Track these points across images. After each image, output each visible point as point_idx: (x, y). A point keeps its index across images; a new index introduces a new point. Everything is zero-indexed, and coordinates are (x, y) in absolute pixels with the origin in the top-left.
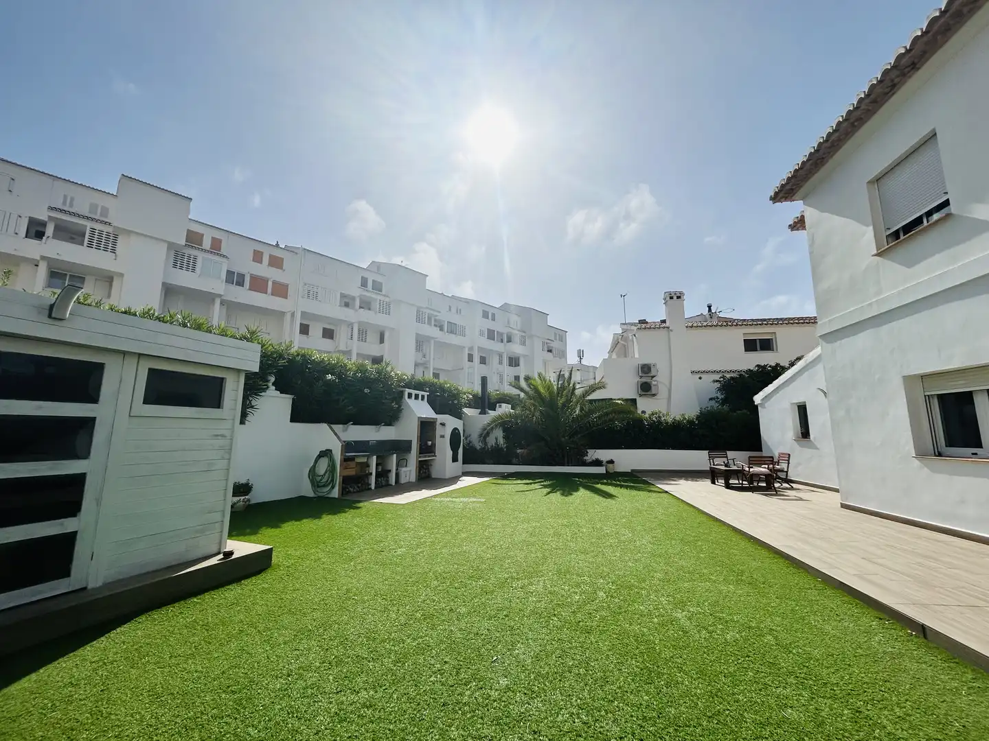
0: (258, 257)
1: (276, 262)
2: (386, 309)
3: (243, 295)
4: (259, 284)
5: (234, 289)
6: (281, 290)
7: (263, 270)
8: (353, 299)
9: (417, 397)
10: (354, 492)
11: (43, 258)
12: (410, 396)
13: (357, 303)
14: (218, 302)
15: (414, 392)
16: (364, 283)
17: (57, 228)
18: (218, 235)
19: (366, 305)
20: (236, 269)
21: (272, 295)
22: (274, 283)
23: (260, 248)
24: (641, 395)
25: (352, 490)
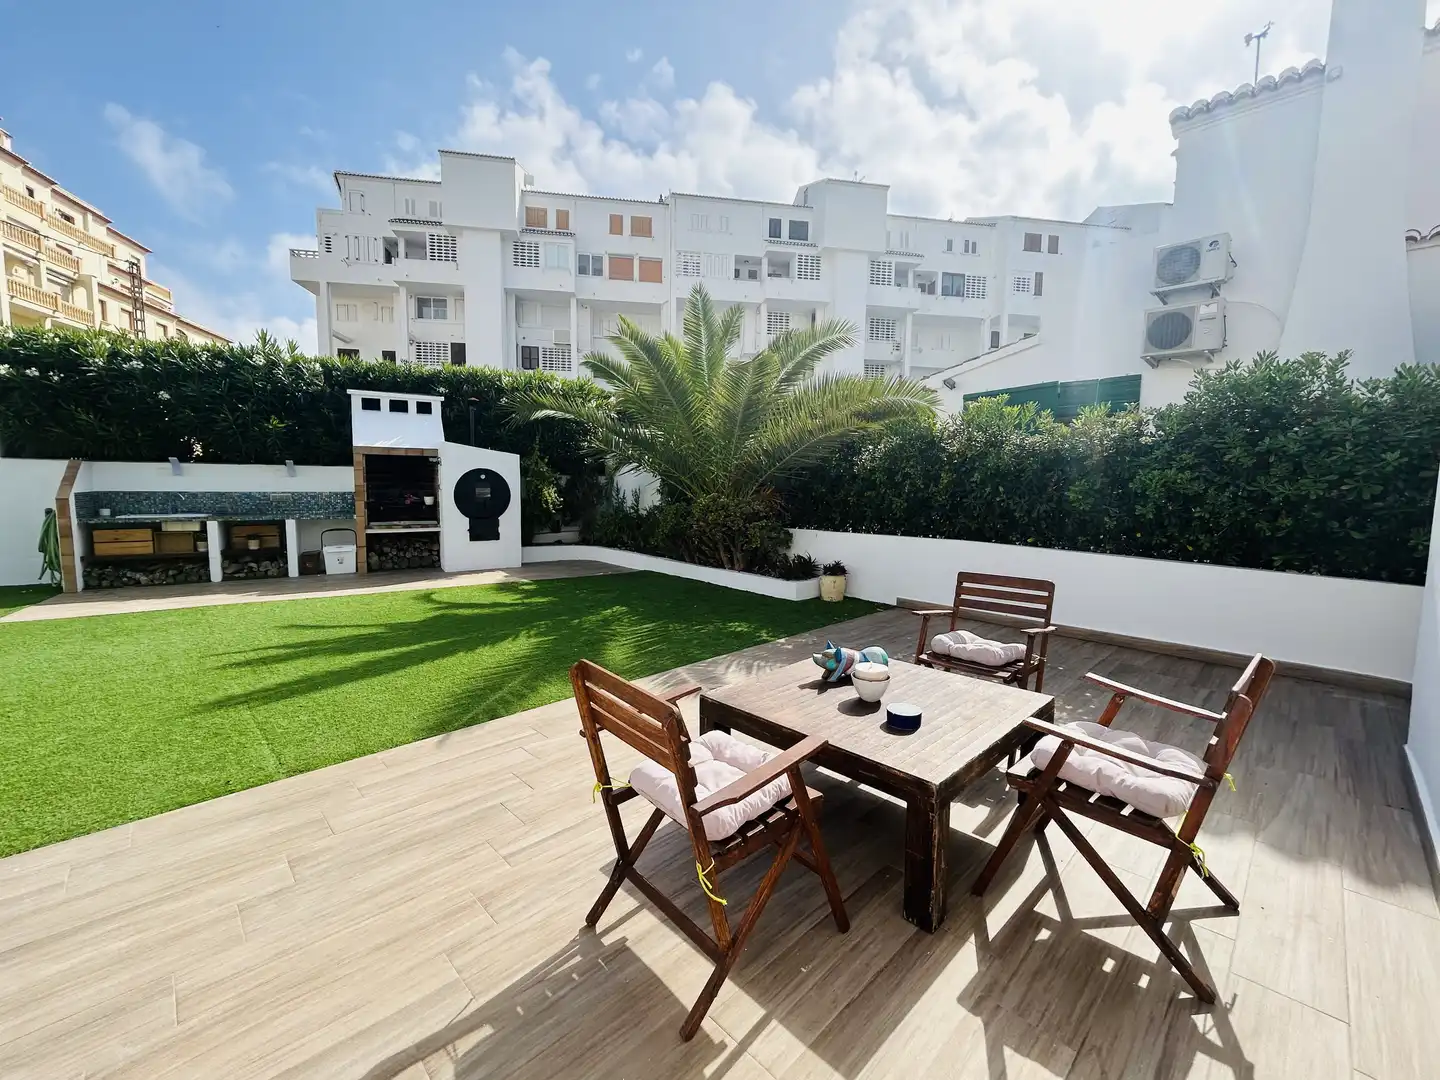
0: (616, 225)
1: (642, 228)
2: (811, 269)
3: (603, 288)
4: (621, 268)
5: (591, 281)
6: (652, 271)
7: (626, 244)
8: (759, 262)
9: (399, 407)
10: (152, 584)
11: (400, 283)
12: (371, 405)
13: (765, 269)
14: (573, 303)
15: (385, 398)
16: (775, 229)
17: (408, 244)
18: (563, 205)
19: (780, 269)
20: (592, 251)
21: (640, 280)
22: (642, 261)
23: (617, 210)
24: (1155, 362)
25: (143, 579)
